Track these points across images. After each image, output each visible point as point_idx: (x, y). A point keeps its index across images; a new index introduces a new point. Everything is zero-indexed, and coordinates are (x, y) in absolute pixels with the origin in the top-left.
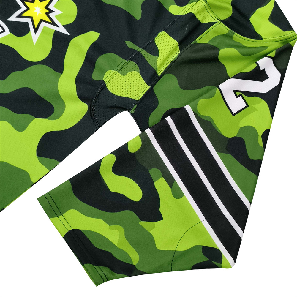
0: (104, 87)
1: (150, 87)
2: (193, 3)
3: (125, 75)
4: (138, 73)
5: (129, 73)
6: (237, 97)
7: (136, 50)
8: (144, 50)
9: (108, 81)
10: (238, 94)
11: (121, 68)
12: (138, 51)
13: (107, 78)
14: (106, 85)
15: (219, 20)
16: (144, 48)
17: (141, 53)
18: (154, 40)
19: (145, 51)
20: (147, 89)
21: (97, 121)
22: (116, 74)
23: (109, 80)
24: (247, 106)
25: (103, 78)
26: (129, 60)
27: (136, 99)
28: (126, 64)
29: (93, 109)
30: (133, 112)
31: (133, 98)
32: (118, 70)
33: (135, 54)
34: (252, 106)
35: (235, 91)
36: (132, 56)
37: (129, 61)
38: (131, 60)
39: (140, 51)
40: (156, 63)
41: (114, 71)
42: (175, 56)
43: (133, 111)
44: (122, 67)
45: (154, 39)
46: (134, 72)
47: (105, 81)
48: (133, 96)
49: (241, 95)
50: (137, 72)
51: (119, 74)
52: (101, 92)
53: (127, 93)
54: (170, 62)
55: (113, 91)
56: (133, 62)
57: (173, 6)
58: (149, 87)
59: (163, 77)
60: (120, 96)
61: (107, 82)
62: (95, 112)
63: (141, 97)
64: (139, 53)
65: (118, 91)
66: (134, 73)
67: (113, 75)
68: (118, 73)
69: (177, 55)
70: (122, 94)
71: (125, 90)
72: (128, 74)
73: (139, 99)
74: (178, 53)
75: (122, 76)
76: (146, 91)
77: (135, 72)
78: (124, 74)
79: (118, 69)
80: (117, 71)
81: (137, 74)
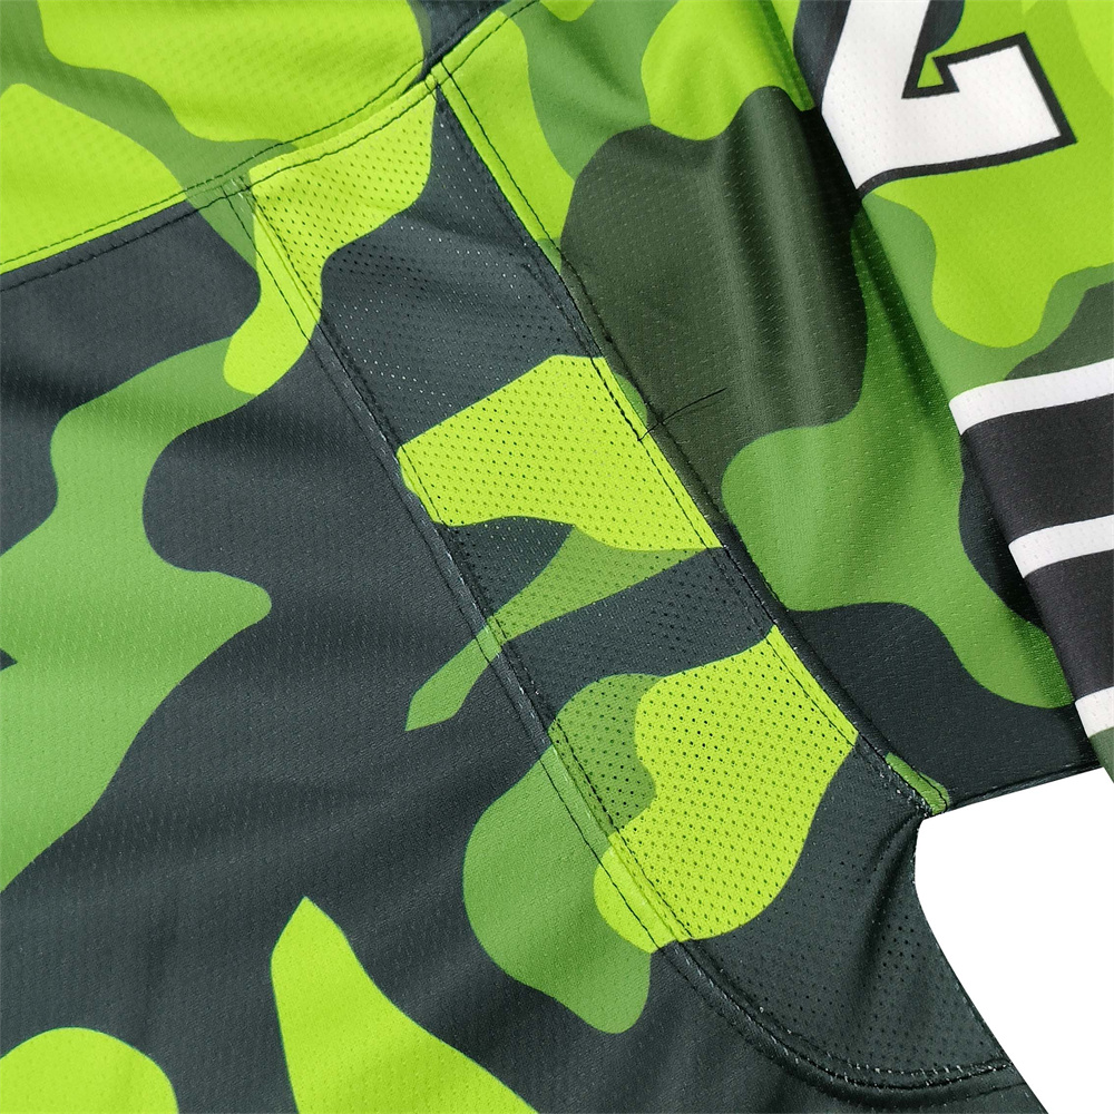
0: (712, 959)
1: (775, 629)
2: (257, 228)
3: (652, 785)
4: (653, 690)
5: (640, 752)
6: (949, 86)
7: (486, 664)
8: (501, 614)
9: (671, 921)
10: (930, 76)
11: (593, 801)
12: (494, 650)
13: (648, 916)
14: (697, 936)
15: (426, 71)
16: (488, 609)
17: (513, 636)
18: (442, 529)
19: (508, 606)
20: (789, 653)
21: (953, 1069)
22: (634, 846)
23: (662, 909)
24: (1021, 41)
25: (641, 952)
26: (546, 729)
27: (847, 750)
28: (569, 759)
29: (861, 1083)
30: (944, 791)
31: (833, 770)
32: (607, 826)
33: (510, 679)
34: (1031, 11)
35: (912, 90)
36: (524, 705)
37: (555, 735)
38: (548, 713)
39: (500, 637)
40: (622, 552)
41: (609, 857)
42: (620, 396)
43: (931, 792)
44: (587, 789)
45: (435, 524)
46: (639, 716)
47: (664, 939)
48: (814, 762)
49: (943, 64)
50: (646, 698)
51: (635, 822)
52: (739, 991)
53: (785, 804)
54: (650, 443)
55: (753, 896)
56: (569, 705)
57: (226, 364)
58: (775, 635)
59: (735, 519)
60: (795, 858)
61: (677, 929)
62: (884, 1071)
63: (832, 709)
64: (511, 648)
65: (755, 862)
66: (652, 719)
67: (637, 871)
68: (627, 832)
69: (613, 384)
70: (787, 842)
71: (765, 811)
72: (647, 764)
73: (851, 732)
74: (606, 370)
75: (655, 804)
76: (797, 666)
77: (641, 707)
78: (641, 790)
79: (599, 822)
80: (612, 838)
81: (658, 700)
